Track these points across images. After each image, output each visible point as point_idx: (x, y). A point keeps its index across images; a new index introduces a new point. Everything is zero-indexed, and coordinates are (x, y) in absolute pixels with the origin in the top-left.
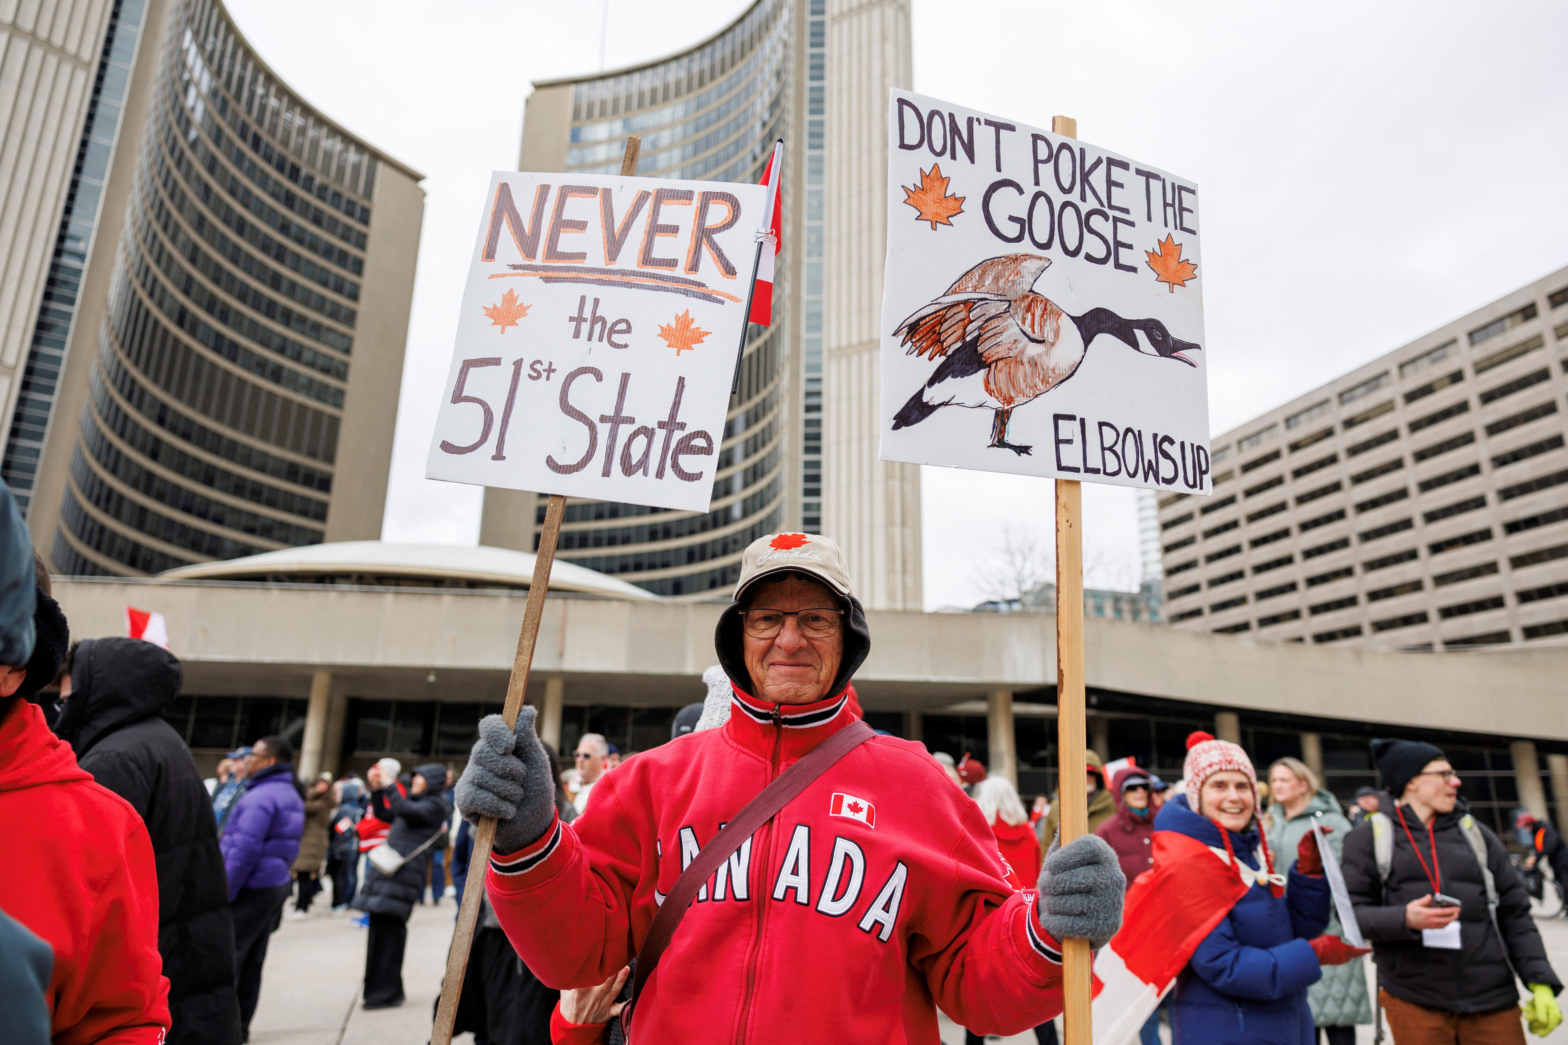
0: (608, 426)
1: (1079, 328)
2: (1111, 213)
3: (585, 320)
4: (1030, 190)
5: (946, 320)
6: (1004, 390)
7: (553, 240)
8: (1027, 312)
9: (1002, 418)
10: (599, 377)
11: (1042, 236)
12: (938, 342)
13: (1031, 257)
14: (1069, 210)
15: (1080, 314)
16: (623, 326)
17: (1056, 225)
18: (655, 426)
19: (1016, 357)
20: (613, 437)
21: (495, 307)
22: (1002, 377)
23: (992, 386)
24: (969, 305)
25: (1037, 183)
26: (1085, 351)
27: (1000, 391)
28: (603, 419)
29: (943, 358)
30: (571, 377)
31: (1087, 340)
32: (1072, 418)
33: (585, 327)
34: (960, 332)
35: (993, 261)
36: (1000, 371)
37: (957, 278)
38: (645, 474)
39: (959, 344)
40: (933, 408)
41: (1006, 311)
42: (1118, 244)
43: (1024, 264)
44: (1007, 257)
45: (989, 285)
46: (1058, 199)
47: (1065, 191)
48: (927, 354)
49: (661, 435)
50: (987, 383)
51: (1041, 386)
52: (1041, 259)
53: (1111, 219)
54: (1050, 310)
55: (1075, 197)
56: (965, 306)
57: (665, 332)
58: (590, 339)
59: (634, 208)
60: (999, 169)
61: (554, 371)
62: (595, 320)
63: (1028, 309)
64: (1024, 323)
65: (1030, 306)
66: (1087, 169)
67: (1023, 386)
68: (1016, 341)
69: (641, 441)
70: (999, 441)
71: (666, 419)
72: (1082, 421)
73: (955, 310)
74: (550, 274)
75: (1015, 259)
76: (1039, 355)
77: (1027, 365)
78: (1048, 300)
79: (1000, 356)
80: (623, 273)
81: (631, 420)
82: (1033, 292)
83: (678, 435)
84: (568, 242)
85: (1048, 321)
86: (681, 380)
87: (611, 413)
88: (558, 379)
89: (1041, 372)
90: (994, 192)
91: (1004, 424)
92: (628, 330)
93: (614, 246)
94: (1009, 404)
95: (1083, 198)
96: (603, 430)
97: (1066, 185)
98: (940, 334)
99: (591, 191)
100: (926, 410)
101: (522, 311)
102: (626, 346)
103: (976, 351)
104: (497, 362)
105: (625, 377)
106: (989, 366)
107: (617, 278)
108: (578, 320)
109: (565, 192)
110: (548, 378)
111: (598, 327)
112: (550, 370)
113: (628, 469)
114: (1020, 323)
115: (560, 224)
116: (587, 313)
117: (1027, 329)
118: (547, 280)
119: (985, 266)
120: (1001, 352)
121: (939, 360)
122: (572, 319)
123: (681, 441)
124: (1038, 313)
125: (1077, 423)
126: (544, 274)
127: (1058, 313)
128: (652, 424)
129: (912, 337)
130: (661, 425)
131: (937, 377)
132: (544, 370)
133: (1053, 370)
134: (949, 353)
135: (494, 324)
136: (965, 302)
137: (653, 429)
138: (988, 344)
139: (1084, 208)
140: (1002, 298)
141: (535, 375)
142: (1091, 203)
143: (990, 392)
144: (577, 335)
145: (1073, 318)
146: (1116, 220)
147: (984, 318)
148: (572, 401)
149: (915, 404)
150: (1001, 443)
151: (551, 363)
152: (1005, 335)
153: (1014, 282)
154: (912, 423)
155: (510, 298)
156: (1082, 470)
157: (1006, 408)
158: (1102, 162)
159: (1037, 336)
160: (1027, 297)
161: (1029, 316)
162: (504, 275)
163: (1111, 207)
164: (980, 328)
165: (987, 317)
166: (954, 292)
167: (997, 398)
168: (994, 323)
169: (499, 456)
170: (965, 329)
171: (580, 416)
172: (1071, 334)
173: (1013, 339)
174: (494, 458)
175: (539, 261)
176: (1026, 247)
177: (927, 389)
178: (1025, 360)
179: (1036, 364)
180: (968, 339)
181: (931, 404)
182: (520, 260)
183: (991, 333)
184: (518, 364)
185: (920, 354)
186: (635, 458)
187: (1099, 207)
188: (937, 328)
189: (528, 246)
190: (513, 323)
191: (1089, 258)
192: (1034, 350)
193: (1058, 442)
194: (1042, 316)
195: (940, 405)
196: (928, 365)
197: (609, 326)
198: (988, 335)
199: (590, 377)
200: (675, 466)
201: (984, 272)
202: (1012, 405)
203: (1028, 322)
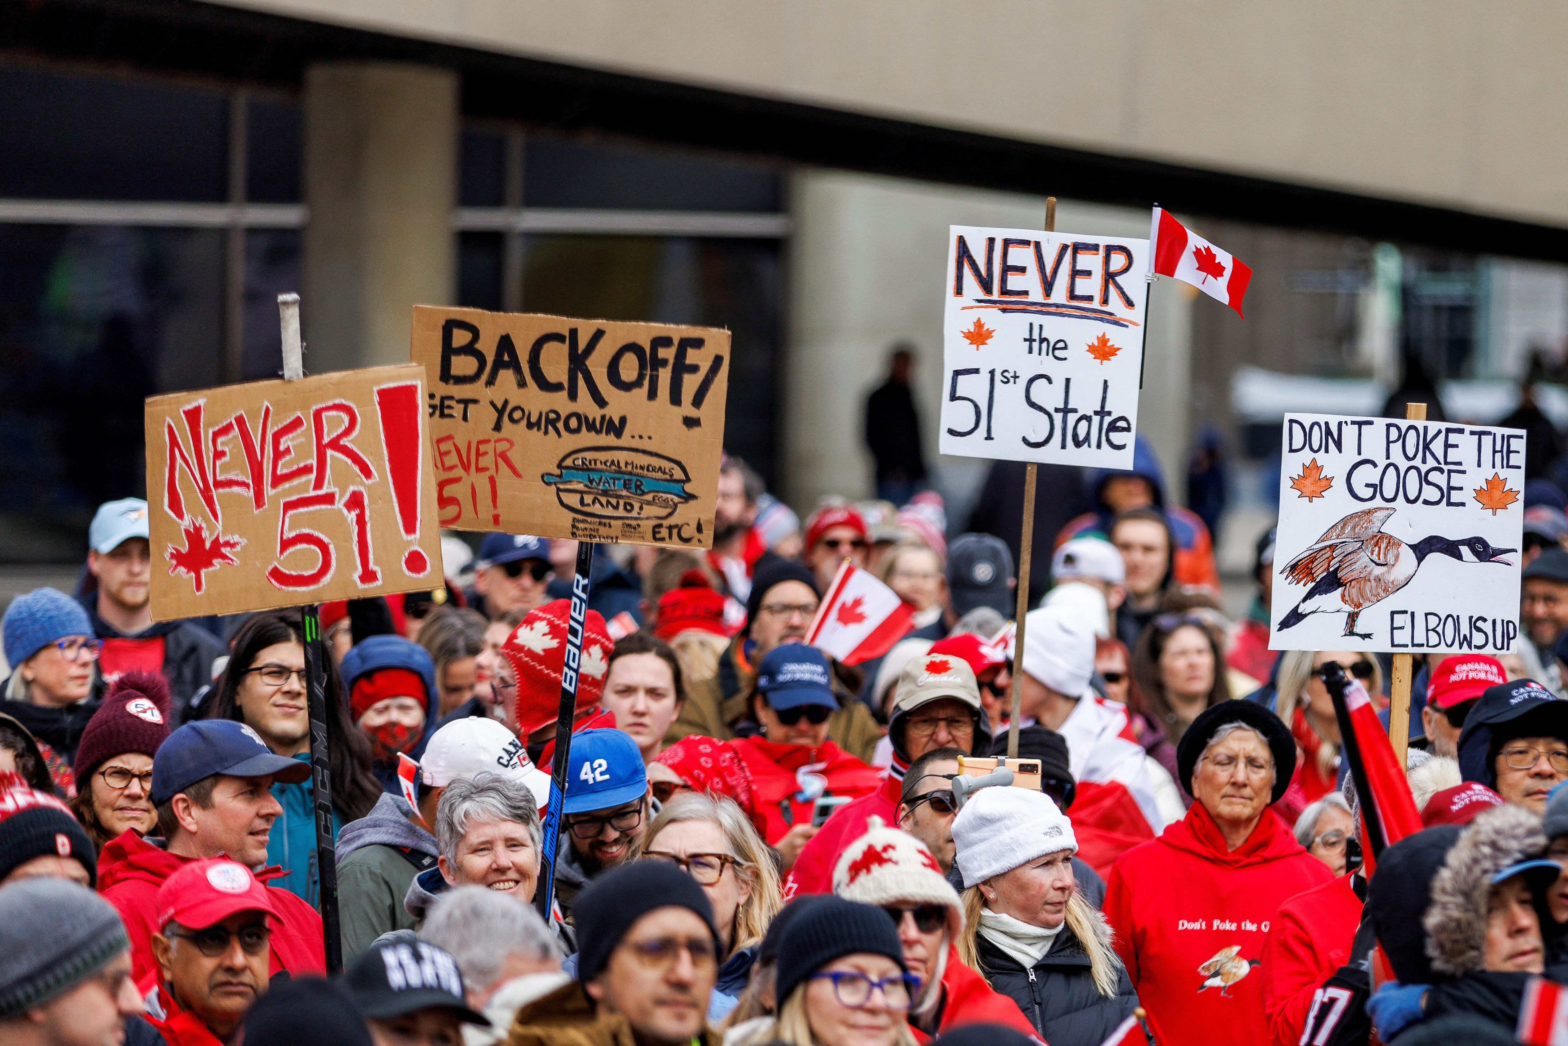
0: (1061, 415)
1: (1414, 552)
2: (1446, 468)
3: (1035, 340)
4: (1382, 463)
5: (1316, 560)
6: (1355, 599)
7: (1003, 281)
8: (1375, 546)
9: (1352, 618)
10: (1050, 381)
11: (1389, 493)
12: (1310, 574)
13: (1381, 509)
14: (1413, 472)
15: (1415, 541)
16: (1061, 345)
17: (1401, 483)
18: (1092, 414)
19: (1365, 577)
20: (1065, 421)
21: (969, 332)
22: (1354, 592)
23: (1347, 598)
24: (1333, 547)
25: (1388, 458)
26: (1418, 567)
27: (1352, 601)
28: (1057, 410)
29: (1314, 584)
30: (1031, 381)
31: (1420, 560)
32: (1405, 612)
33: (1036, 345)
34: (1326, 566)
35: (1351, 517)
36: (1353, 587)
37: (1325, 531)
38: (1089, 446)
39: (1325, 574)
40: (1306, 615)
41: (1359, 548)
42: (1450, 488)
43: (1375, 514)
44: (1362, 512)
45: (1349, 532)
46: (1403, 465)
47: (1409, 459)
48: (1303, 582)
49: (1096, 419)
50: (1343, 596)
51: (1382, 594)
52: (1388, 509)
53: (1446, 472)
54: (1392, 542)
55: (1417, 462)
56: (1330, 549)
57: (1092, 349)
58: (1040, 354)
59: (1059, 257)
60: (1359, 453)
61: (1018, 377)
62: (1042, 340)
63: (1376, 544)
64: (1372, 554)
65: (1378, 542)
66: (1428, 440)
67: (1369, 595)
68: (1365, 567)
69: (1084, 424)
70: (1350, 632)
71: (1099, 409)
72: (1413, 614)
73: (1323, 552)
74: (1005, 306)
75: (1369, 512)
76: (1383, 574)
77: (1373, 582)
78: (1391, 536)
79: (1354, 578)
80: (1057, 306)
81: (1075, 411)
82: (1381, 532)
83: (1107, 420)
84: (1014, 282)
85: (1391, 550)
86: (1106, 382)
87: (1061, 406)
88: (1022, 383)
89: (1383, 584)
90: (1355, 469)
91: (1354, 621)
92: (1065, 348)
93: (1048, 286)
94: (1358, 607)
95: (1424, 461)
96: (1058, 418)
97: (1411, 455)
98: (1312, 569)
99: (1027, 243)
100: (1300, 617)
101: (989, 334)
102: (1065, 359)
103: (1336, 576)
104: (976, 371)
105: (1068, 381)
106: (1345, 585)
107: (1053, 309)
108: (1031, 340)
109: (1007, 243)
110: (1015, 383)
111: (1044, 345)
112: (1016, 377)
113: (1078, 444)
114: (1369, 554)
115: (1007, 269)
116: (1036, 335)
117: (1375, 557)
118: (1004, 311)
119: (1345, 521)
120: (1355, 575)
121: (1311, 585)
122: (1025, 340)
123: (1110, 424)
124: (1383, 546)
125: (1409, 615)
126: (1001, 306)
127: (1399, 544)
128: (1090, 413)
129: (1293, 573)
130: (1096, 413)
131: (1310, 596)
132: (1012, 377)
133: (1393, 583)
134: (1317, 580)
135: (971, 344)
136: (1330, 546)
137: (1091, 417)
138: (1345, 572)
139: (1424, 469)
140: (1357, 540)
141: (1005, 380)
142: (1431, 463)
143: (1345, 602)
144: (1030, 351)
145: (1410, 546)
146: (1450, 471)
147: (1343, 555)
148: (1033, 398)
149: (1293, 614)
150: (1351, 633)
151: (1015, 372)
152: (1358, 564)
153: (1366, 528)
154: (1291, 626)
155: (979, 324)
156: (1410, 645)
157: (1356, 610)
158: (1441, 432)
159: (1382, 561)
160: (1376, 536)
161: (1377, 549)
162: (972, 308)
163: (1446, 463)
164: (1340, 561)
165: (1346, 553)
166: (1322, 541)
167: (1350, 605)
168: (1351, 557)
169: (989, 437)
170: (1329, 564)
171: (1041, 409)
172: (1408, 557)
173: (1363, 566)
174: (986, 439)
175: (996, 296)
176: (1378, 502)
177: (1301, 604)
178: (1372, 578)
179: (1380, 580)
180: (1331, 569)
181: (1304, 613)
182: (982, 295)
183: (1348, 564)
184: (992, 372)
185: (1298, 583)
186: (1081, 437)
187: (1436, 465)
188: (1310, 565)
189: (986, 285)
190: (983, 343)
191: (1426, 502)
192: (1378, 571)
193: (1393, 629)
194: (1387, 548)
195: (1309, 613)
196: (1302, 590)
197: (1052, 344)
198: (1345, 565)
199: (1044, 380)
200: (1108, 441)
201: (1345, 525)
202: (1361, 608)
203: (1376, 553)
